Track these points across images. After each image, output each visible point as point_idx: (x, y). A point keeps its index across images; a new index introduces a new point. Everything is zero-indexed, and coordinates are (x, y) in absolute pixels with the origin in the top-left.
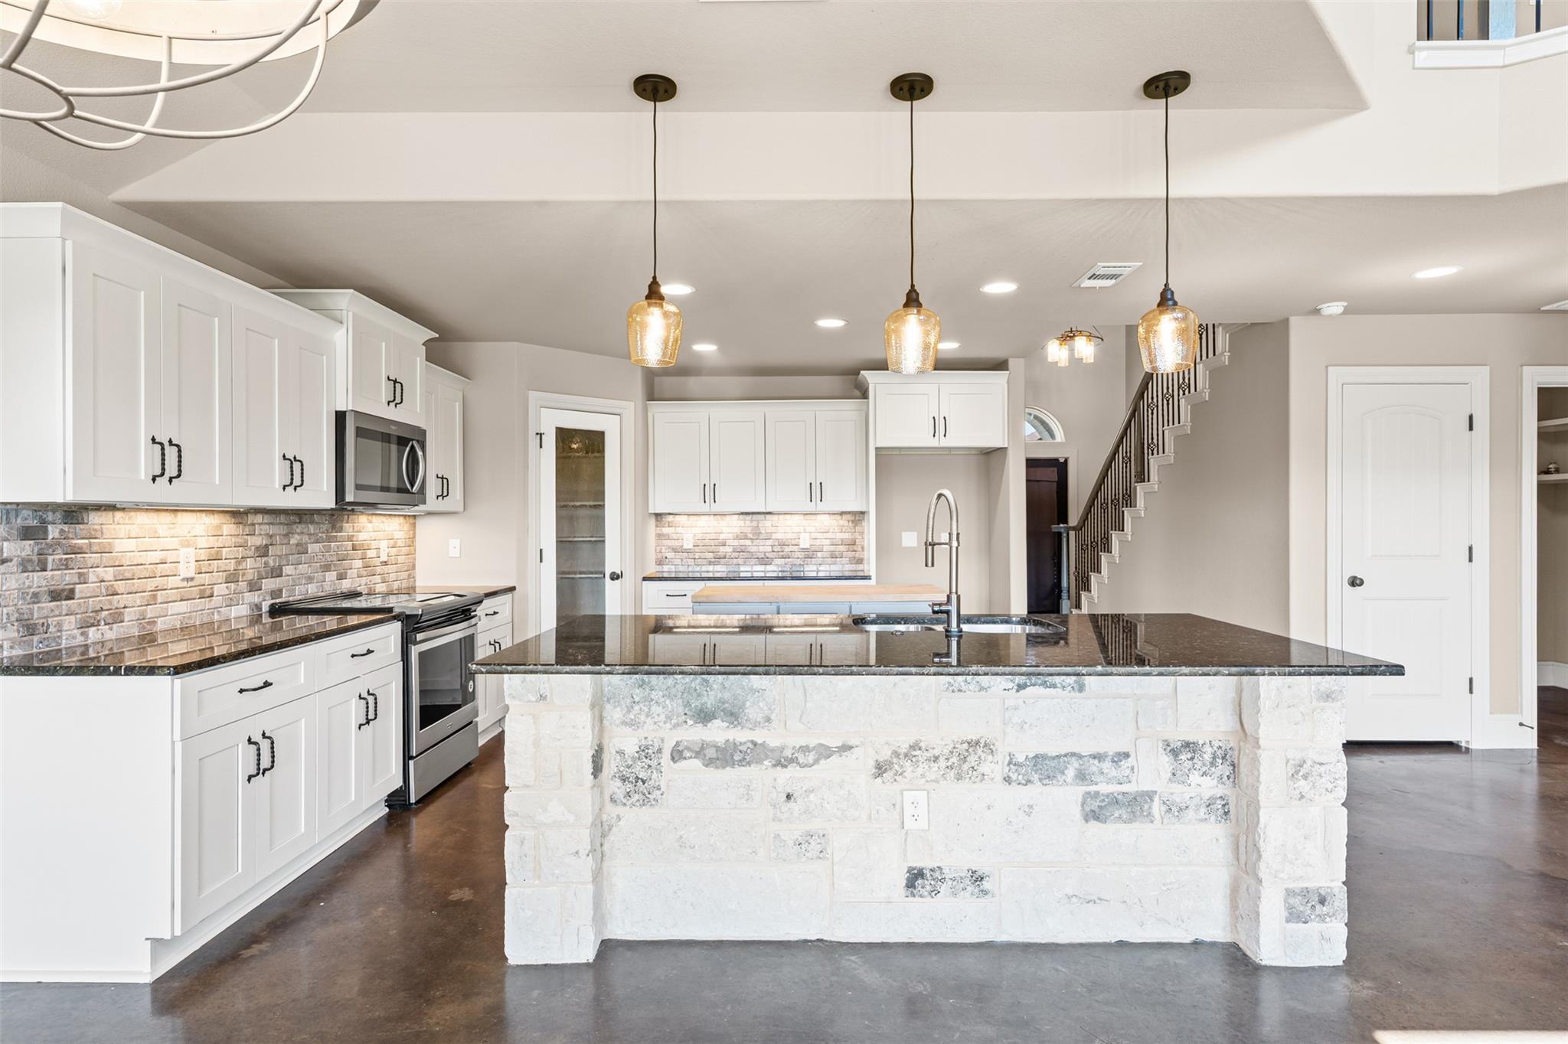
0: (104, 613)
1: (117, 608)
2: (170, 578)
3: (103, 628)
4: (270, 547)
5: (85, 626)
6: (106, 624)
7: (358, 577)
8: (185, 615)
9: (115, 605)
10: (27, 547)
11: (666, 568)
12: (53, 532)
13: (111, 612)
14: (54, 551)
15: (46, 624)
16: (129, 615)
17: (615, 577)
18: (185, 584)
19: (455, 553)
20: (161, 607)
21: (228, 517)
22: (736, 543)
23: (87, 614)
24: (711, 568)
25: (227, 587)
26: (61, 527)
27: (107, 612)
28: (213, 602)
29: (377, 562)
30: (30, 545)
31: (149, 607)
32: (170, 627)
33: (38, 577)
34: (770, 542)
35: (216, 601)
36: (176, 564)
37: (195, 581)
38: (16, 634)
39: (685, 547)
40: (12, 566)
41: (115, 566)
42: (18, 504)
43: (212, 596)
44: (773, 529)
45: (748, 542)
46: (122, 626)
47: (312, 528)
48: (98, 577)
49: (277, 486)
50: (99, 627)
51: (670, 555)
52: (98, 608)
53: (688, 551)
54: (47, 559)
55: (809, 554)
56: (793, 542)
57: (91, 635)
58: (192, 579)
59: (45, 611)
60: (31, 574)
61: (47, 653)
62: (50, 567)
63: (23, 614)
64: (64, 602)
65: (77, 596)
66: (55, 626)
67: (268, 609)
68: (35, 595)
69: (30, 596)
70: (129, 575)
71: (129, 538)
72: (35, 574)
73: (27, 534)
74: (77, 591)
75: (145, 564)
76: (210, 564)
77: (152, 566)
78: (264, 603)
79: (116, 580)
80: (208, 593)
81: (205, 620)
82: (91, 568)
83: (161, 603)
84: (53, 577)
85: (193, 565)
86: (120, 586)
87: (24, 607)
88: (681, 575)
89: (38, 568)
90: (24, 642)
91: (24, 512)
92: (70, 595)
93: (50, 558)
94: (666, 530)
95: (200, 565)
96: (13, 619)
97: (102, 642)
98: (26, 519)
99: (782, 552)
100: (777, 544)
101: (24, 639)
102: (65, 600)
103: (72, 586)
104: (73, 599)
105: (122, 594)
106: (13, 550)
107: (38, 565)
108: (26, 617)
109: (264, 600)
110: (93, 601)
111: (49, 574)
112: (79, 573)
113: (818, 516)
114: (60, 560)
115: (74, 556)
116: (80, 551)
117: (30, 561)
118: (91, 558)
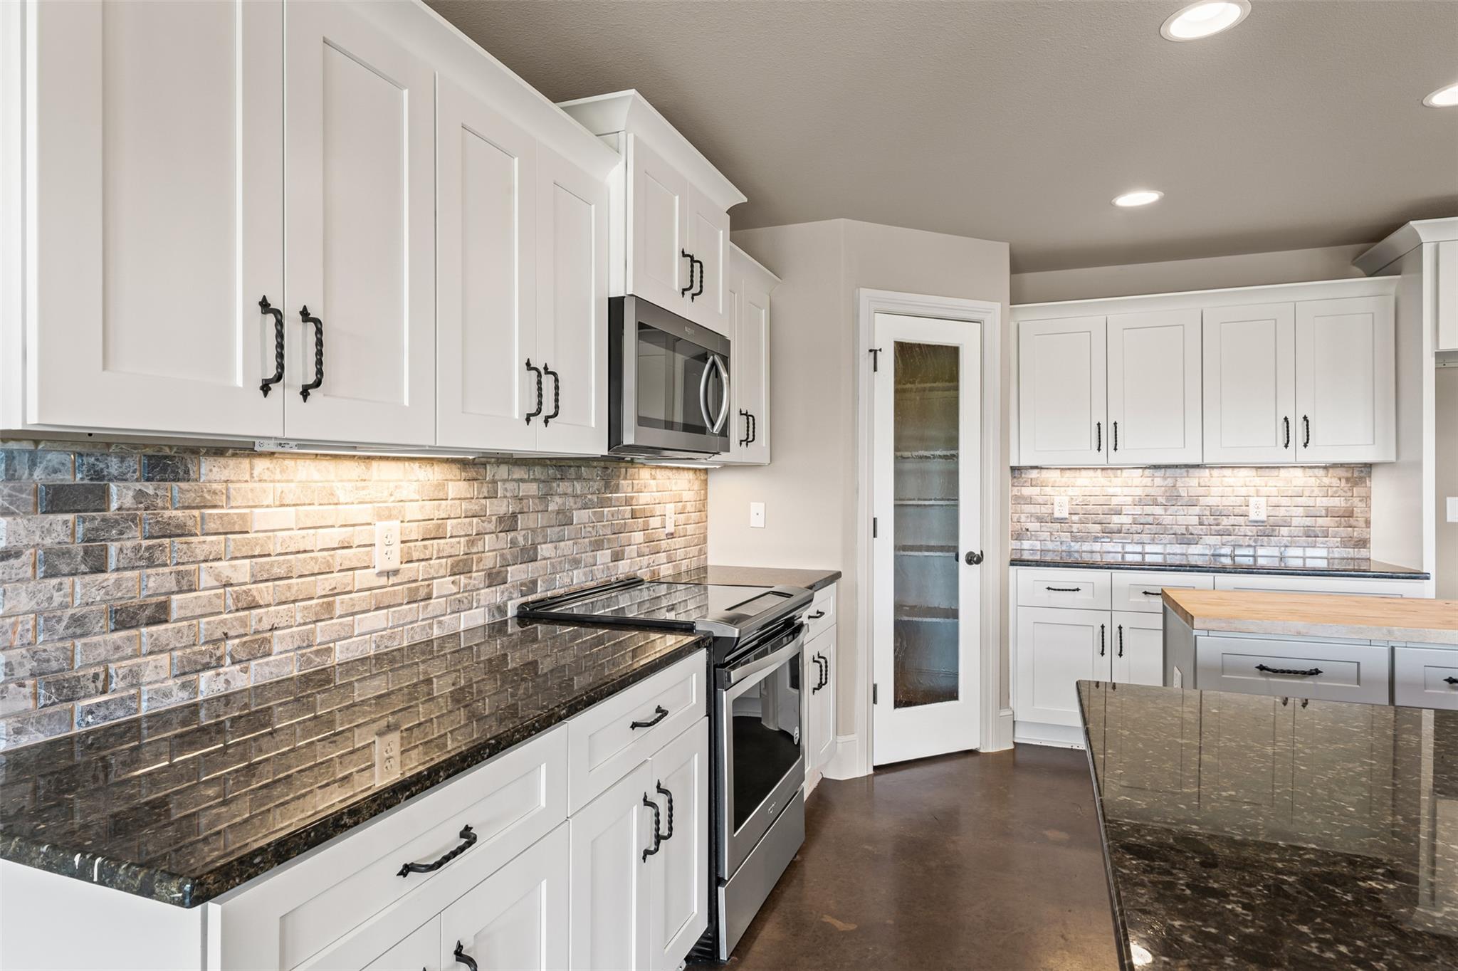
0: (230, 642)
1: (257, 632)
2: (356, 572)
3: (228, 669)
4: (519, 516)
5: (189, 670)
6: (233, 663)
7: (639, 556)
8: (384, 633)
9: (254, 625)
10: (59, 528)
11: (1026, 544)
12: (120, 496)
13: (244, 639)
14: (121, 533)
15: (102, 677)
16: (281, 642)
17: (974, 559)
18: (383, 581)
19: (757, 521)
20: (341, 624)
21: (454, 471)
22: (1138, 510)
23: (196, 649)
24: (1097, 547)
25: (453, 582)
26: (138, 486)
27: (237, 641)
28: (430, 608)
29: (662, 534)
30: (66, 522)
31: (319, 624)
32: (358, 655)
33: (84, 586)
34: (1196, 510)
35: (435, 606)
36: (369, 549)
37: (399, 576)
38: (30, 704)
39: (1057, 515)
40: (20, 566)
41: (254, 557)
43: (431, 598)
44: (1201, 491)
45: (1158, 510)
46: (267, 664)
47: (578, 487)
48: (218, 577)
49: (516, 416)
50: (221, 670)
51: (1034, 526)
52: (218, 635)
53: (1061, 521)
54: (105, 549)
55: (1266, 530)
56: (1237, 511)
57: (203, 686)
58: (396, 572)
59: (102, 650)
60: (67, 581)
62: (112, 563)
63: (48, 661)
64: (144, 630)
65: (173, 616)
66: (124, 678)
67: (515, 613)
68: (77, 621)
69: (64, 624)
70: (277, 571)
71: (282, 505)
72: (77, 579)
73: (57, 500)
74: (174, 605)
75: (313, 551)
76: (425, 547)
77: (325, 553)
78: (509, 603)
79: (255, 582)
80: (422, 593)
81: (418, 638)
82: (206, 561)
83: (341, 616)
84: (120, 584)
85: (397, 548)
86: (264, 592)
87: (49, 647)
88: (1048, 558)
89: (83, 568)
90: (51, 716)
91: (49, 457)
92: (160, 614)
93: (113, 548)
94: (1027, 491)
95: (410, 548)
96: (21, 673)
97: (226, 696)
98: (55, 471)
99: (1217, 525)
100: (1208, 513)
101: (51, 710)
102: (147, 624)
103: (163, 598)
104: (166, 621)
105: (269, 605)
106: (23, 533)
107: (84, 561)
108: (54, 665)
109: (511, 599)
110: (208, 623)
111: (111, 577)
112: (178, 573)
113: (1282, 470)
114: (137, 549)
115: (166, 541)
116: (181, 531)
117: (65, 553)
118: (204, 544)
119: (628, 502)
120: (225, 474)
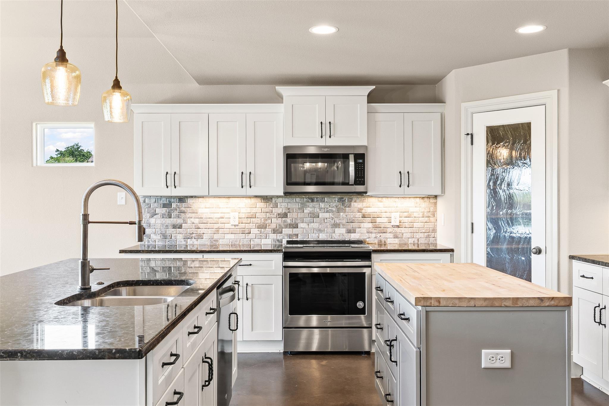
0: (194, 235)
1: (199, 233)
2: (225, 224)
3: (193, 240)
4: (288, 214)
5: (186, 238)
6: (194, 239)
7: (368, 233)
8: (234, 240)
9: (199, 232)
10: (164, 210)
12: (174, 205)
13: (197, 234)
14: (174, 212)
15: (170, 236)
16: (205, 236)
18: (234, 227)
20: (221, 235)
23: (187, 234)
25: (258, 230)
26: (177, 204)
27: (195, 234)
28: (249, 236)
29: (389, 225)
30: (165, 209)
31: (215, 234)
32: (226, 243)
33: (168, 220)
35: (251, 236)
36: (229, 219)
37: (238, 226)
38: (160, 238)
40: (159, 216)
41: (199, 218)
42: (161, 196)
43: (250, 233)
46: (202, 240)
47: (322, 205)
48: (191, 221)
49: (237, 186)
50: (192, 240)
52: (191, 233)
54: (171, 214)
57: (188, 242)
58: (237, 225)
59: (170, 231)
60: (165, 219)
61: (171, 245)
62: (172, 217)
63: (162, 232)
64: (178, 229)
65: (183, 228)
66: (174, 237)
67: (286, 241)
68: (167, 226)
69: (165, 226)
70: (204, 222)
71: (206, 208)
72: (167, 219)
73: (164, 206)
74: (183, 226)
75: (213, 218)
76: (248, 220)
77: (216, 219)
78: (283, 240)
79: (199, 223)
80: (247, 232)
81: (245, 243)
82: (189, 218)
83: (221, 234)
84: (174, 221)
85: (237, 219)
86: (201, 226)
87: (163, 229)
89: (168, 217)
90: (163, 241)
91: (163, 199)
92: (180, 227)
95: (242, 220)
96: (159, 233)
97: (193, 245)
98: (164, 201)
101: (163, 239)
102: (178, 228)
103: (181, 224)
104: (181, 228)
105: (202, 229)
106: (159, 211)
107: (168, 216)
108: (163, 233)
109: (284, 238)
110: (189, 230)
111: (172, 219)
112: (184, 220)
114: (176, 215)
115: (181, 214)
116: (184, 212)
117: (165, 214)
118: (188, 215)
119: (360, 210)
120: (193, 202)
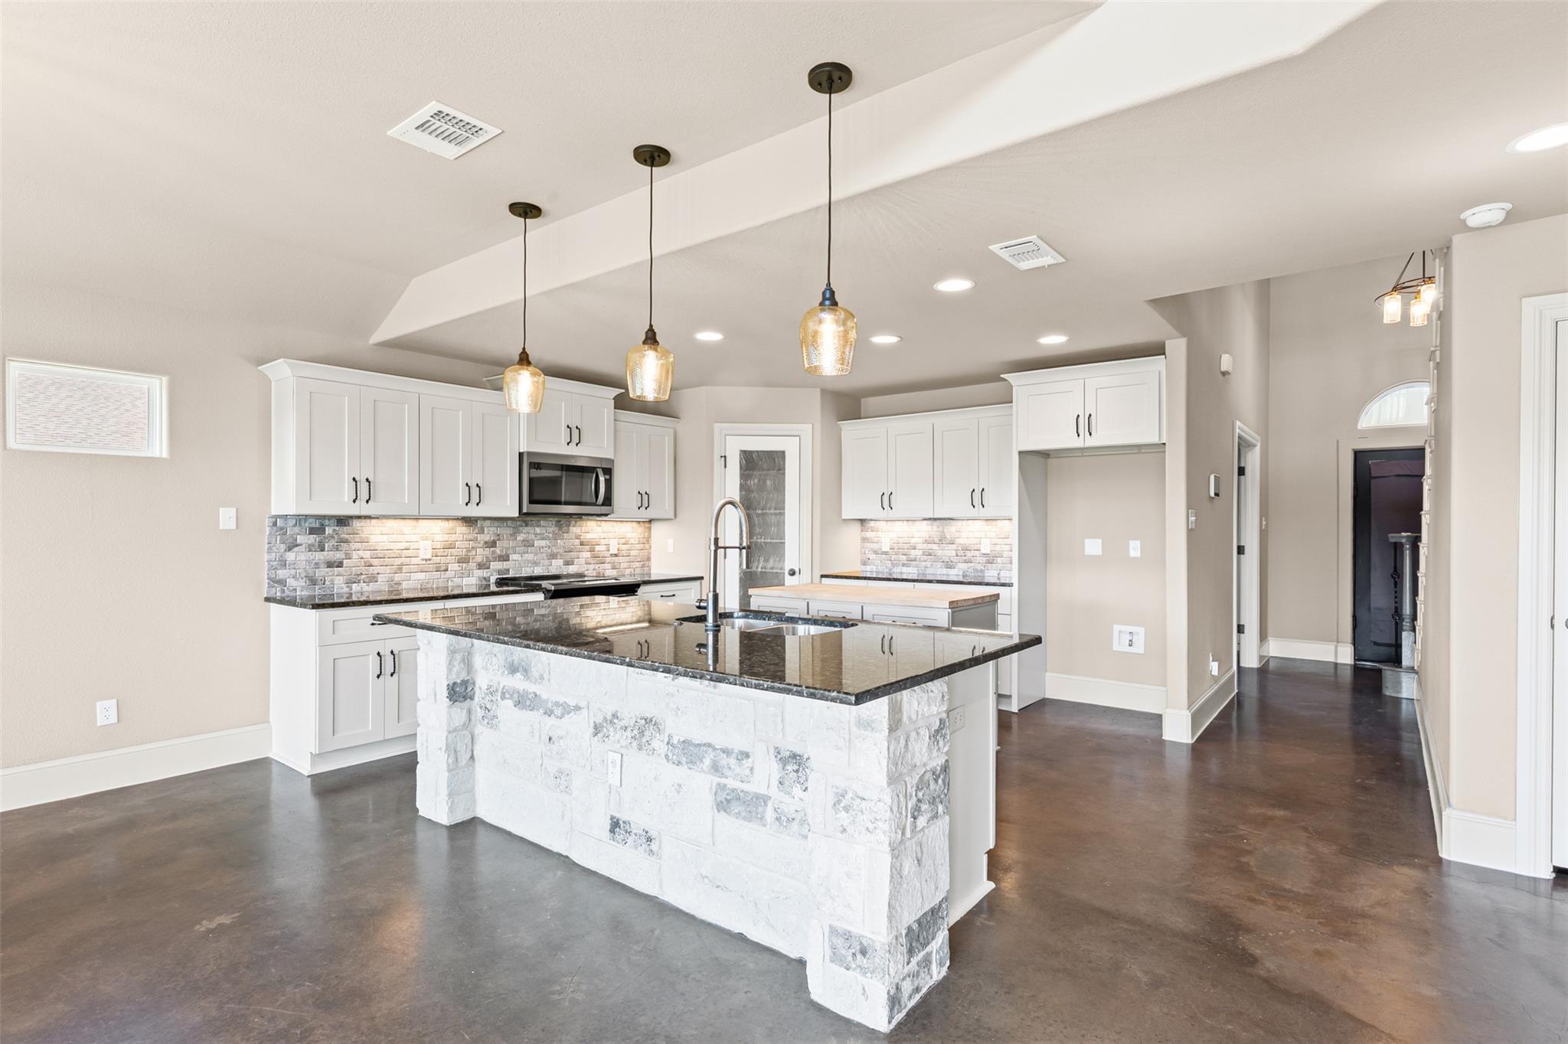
0: (362, 576)
1: (372, 574)
2: (412, 559)
3: (362, 584)
4: (498, 542)
5: (350, 582)
6: (364, 582)
7: (586, 564)
8: (424, 582)
9: (371, 572)
10: (311, 538)
11: (868, 568)
12: (328, 531)
13: (368, 576)
14: (329, 541)
15: (323, 580)
16: (380, 578)
17: (792, 573)
18: (424, 562)
20: (405, 575)
21: (460, 522)
22: (925, 546)
23: (351, 576)
24: (904, 570)
25: (458, 566)
26: (334, 528)
27: (365, 576)
28: (446, 574)
29: (607, 554)
30: (313, 537)
31: (396, 574)
32: (412, 587)
33: (318, 555)
34: (954, 547)
35: (449, 574)
36: (418, 550)
37: (432, 561)
38: (304, 584)
39: (883, 550)
40: (302, 548)
41: (372, 550)
42: (306, 516)
43: (447, 570)
44: (957, 535)
45: (935, 547)
46: (376, 585)
47: (538, 530)
48: (359, 556)
49: (461, 503)
50: (360, 584)
51: (872, 556)
52: (359, 573)
53: (886, 553)
54: (324, 545)
55: (990, 560)
56: (975, 548)
57: (353, 587)
58: (430, 560)
59: (323, 573)
60: (314, 553)
61: (324, 595)
62: (326, 549)
63: (309, 573)
64: (336, 569)
65: (344, 566)
66: (329, 581)
67: (494, 581)
68: (316, 564)
70: (382, 556)
71: (382, 534)
72: (317, 553)
73: (312, 531)
74: (344, 563)
75: (393, 550)
76: (444, 551)
77: (399, 551)
78: (491, 577)
79: (371, 558)
80: (443, 569)
81: (440, 585)
82: (354, 550)
83: (405, 573)
84: (328, 555)
85: (429, 551)
86: (375, 562)
87: (309, 570)
88: (880, 576)
89: (318, 550)
90: (310, 589)
91: (309, 520)
92: (340, 565)
93: (326, 545)
94: (869, 534)
95: (436, 551)
96: (302, 575)
97: (361, 593)
98: (311, 524)
99: (965, 556)
100: (960, 548)
101: (310, 587)
102: (336, 567)
103: (341, 560)
104: (342, 567)
105: (377, 566)
106: (304, 540)
107: (318, 548)
108: (310, 575)
109: (492, 575)
110: (355, 569)
111: (325, 553)
112: (346, 553)
113: (998, 521)
114: (333, 545)
115: (342, 544)
116: (346, 541)
117: (313, 545)
118: (354, 546)
119: (578, 537)
120: (362, 524)
